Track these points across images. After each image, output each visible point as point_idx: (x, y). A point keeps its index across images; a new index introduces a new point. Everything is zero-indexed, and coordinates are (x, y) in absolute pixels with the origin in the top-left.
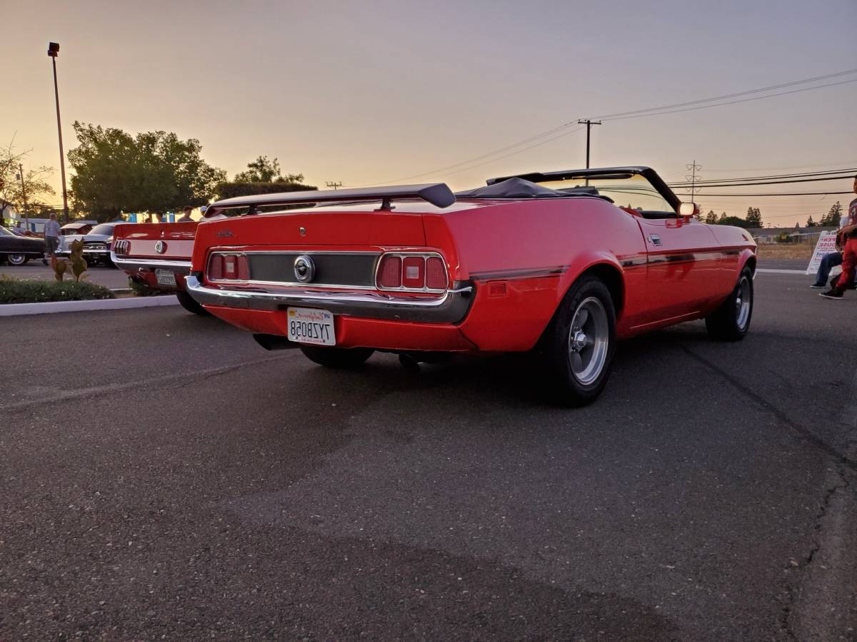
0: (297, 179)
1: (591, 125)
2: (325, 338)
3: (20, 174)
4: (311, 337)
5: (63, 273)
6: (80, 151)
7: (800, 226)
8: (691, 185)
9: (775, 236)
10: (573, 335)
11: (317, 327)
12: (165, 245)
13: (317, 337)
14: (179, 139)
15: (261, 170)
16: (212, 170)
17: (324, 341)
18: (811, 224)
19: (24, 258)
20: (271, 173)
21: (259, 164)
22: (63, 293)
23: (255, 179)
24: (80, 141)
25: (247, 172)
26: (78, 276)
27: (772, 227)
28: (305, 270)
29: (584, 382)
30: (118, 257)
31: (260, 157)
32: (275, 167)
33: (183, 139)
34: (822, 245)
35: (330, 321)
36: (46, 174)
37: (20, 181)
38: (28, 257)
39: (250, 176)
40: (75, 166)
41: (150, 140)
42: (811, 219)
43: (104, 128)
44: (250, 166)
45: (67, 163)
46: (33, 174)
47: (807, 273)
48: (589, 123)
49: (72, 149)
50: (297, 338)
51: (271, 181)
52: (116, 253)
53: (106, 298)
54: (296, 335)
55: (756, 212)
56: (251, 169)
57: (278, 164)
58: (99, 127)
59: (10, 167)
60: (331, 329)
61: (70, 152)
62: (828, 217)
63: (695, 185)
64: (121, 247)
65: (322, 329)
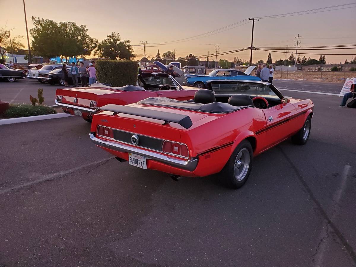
0: (128, 42)
1: (254, 21)
2: (143, 166)
3: (9, 35)
4: (138, 164)
5: (35, 102)
6: (35, 30)
7: (342, 64)
8: (296, 49)
9: (331, 68)
10: (236, 162)
11: (140, 161)
12: (77, 100)
13: (140, 165)
14: (77, 25)
15: (113, 39)
16: (92, 40)
17: (142, 167)
18: (346, 63)
19: (14, 79)
20: (117, 40)
21: (112, 36)
22: (36, 112)
23: (110, 42)
24: (35, 25)
25: (107, 39)
26: (41, 104)
27: (330, 64)
28: (136, 141)
29: (239, 180)
30: (58, 102)
31: (112, 33)
32: (118, 37)
33: (79, 25)
34: (346, 84)
35: (145, 160)
36: (20, 39)
37: (9, 38)
38: (16, 78)
39: (108, 41)
40: (33, 37)
41: (65, 25)
42: (347, 61)
43: (45, 20)
44: (108, 37)
45: (30, 35)
46: (15, 39)
47: (339, 95)
48: (254, 20)
49: (32, 29)
50: (132, 164)
51: (117, 43)
52: (57, 100)
53: (53, 113)
54: (132, 163)
55: (323, 57)
56: (109, 38)
57: (119, 36)
58: (42, 19)
59: (5, 35)
60: (145, 163)
61: (31, 30)
62: (354, 60)
63: (298, 49)
64: (59, 98)
65: (142, 163)
